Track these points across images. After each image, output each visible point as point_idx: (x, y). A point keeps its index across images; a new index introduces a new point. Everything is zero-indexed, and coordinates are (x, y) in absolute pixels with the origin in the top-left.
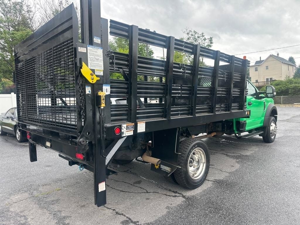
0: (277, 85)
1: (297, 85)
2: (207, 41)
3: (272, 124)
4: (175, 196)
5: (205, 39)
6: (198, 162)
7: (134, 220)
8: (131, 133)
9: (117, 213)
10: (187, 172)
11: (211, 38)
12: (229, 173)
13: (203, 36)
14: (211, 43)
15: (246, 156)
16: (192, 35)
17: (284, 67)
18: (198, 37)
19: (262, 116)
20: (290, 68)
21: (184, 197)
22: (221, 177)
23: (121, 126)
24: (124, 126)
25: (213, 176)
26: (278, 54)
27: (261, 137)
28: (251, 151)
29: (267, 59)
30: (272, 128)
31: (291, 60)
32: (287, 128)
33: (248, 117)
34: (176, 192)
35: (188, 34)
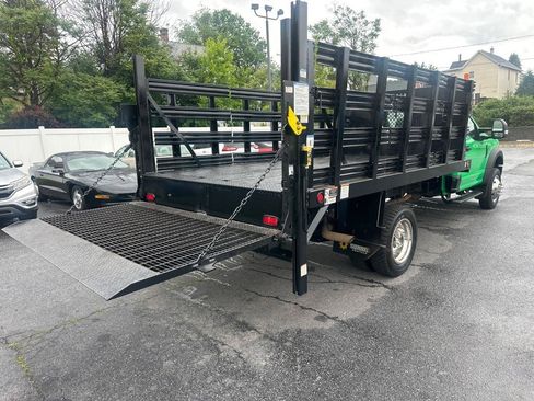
0: (490, 107)
1: (524, 108)
2: (370, 26)
3: (496, 180)
4: (373, 286)
5: (366, 23)
6: (402, 239)
7: (332, 316)
8: (334, 200)
9: (302, 308)
10: (390, 253)
11: (378, 21)
12: (441, 254)
13: (363, 17)
14: (378, 30)
15: (458, 230)
16: (343, 15)
17: (502, 74)
18: (355, 19)
19: (482, 168)
20: (513, 74)
21: (386, 287)
22: (431, 260)
23: (323, 191)
24: (327, 191)
25: (419, 260)
26: (492, 50)
27: (478, 201)
28: (464, 222)
29: (473, 59)
30: (495, 186)
31: (514, 59)
32: (512, 185)
33: (467, 171)
34: (372, 281)
35: (336, 12)
